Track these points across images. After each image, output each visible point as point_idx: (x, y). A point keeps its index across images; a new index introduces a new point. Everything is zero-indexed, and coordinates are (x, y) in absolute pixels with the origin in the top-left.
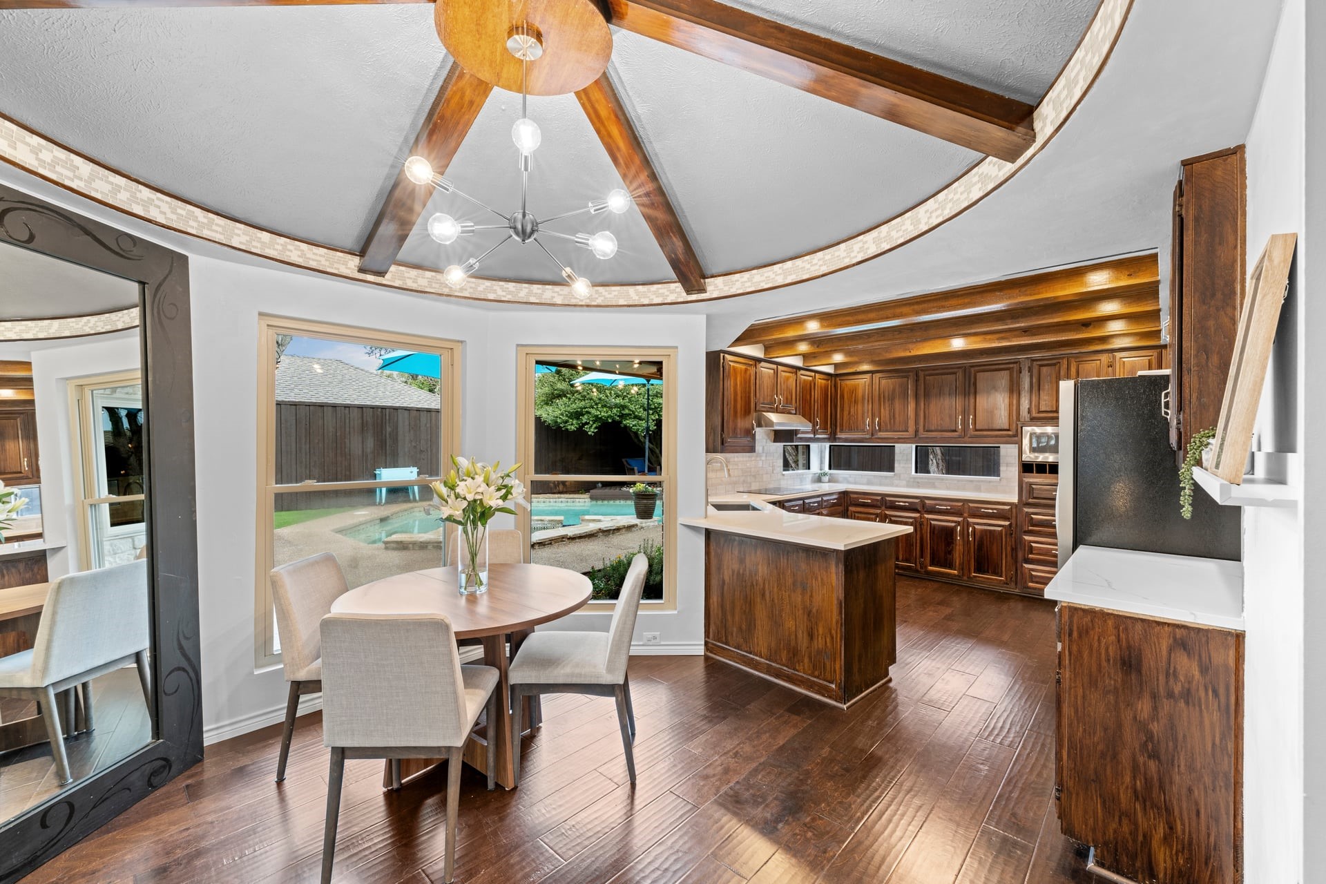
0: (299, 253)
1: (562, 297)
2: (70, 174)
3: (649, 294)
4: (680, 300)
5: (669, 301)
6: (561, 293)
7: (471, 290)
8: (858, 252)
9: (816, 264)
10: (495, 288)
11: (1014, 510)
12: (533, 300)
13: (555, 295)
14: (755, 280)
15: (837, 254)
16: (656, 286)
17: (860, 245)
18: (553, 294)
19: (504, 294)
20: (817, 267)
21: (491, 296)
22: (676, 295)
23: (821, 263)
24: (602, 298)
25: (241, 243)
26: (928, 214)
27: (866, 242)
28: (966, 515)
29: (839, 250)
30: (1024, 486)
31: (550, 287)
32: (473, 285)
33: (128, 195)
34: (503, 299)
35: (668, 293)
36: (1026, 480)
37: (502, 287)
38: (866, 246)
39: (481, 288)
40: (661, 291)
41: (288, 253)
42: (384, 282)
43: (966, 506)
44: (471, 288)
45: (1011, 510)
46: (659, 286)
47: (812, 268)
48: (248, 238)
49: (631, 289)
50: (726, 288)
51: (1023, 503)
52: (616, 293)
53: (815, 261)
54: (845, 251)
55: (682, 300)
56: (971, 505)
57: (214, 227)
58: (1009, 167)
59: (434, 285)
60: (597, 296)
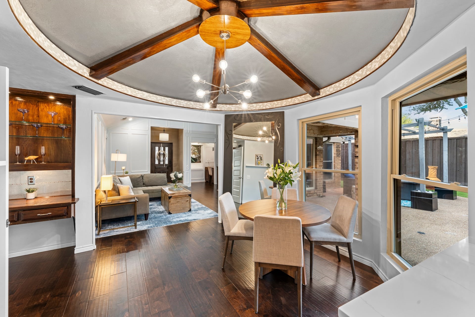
0: (298, 100)
2: (253, 108)
25: (284, 105)
33: (262, 106)
41: (295, 101)
48: (286, 102)
57: (279, 104)
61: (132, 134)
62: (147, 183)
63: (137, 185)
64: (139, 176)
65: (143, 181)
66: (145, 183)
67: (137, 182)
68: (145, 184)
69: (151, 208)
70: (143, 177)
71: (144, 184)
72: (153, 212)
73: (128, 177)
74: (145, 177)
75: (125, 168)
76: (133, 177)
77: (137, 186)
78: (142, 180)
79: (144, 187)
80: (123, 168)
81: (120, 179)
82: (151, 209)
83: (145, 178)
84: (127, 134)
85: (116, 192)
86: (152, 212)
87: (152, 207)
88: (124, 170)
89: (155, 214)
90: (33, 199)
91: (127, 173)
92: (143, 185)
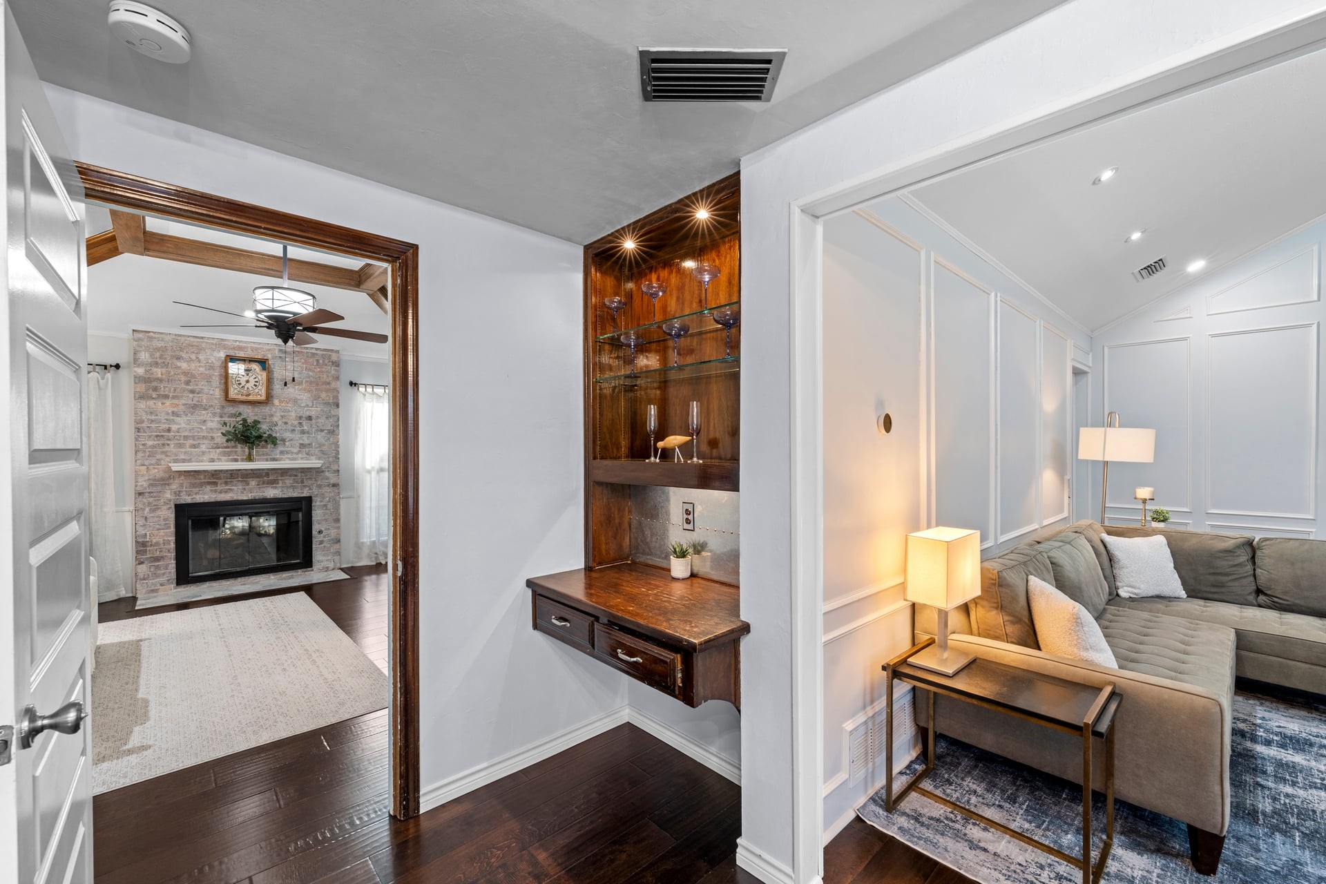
61: (1213, 336)
62: (1285, 593)
63: (1208, 589)
64: (1229, 544)
65: (1254, 576)
66: (1270, 589)
67: (1212, 571)
68: (1266, 595)
69: (1292, 768)
70: (1258, 553)
71: (1259, 591)
72: (1293, 820)
73: (1161, 539)
74: (1270, 557)
75: (1153, 493)
76: (1190, 544)
77: (1210, 596)
78: (1249, 567)
79: (1260, 606)
80: (1144, 492)
81: (1108, 546)
82: (1284, 780)
83: (1267, 560)
84: (1185, 339)
85: (1006, 618)
86: (1288, 809)
87: (1298, 759)
88: (1144, 501)
89: (1307, 856)
90: (683, 579)
91: (1160, 517)
92: (1251, 598)
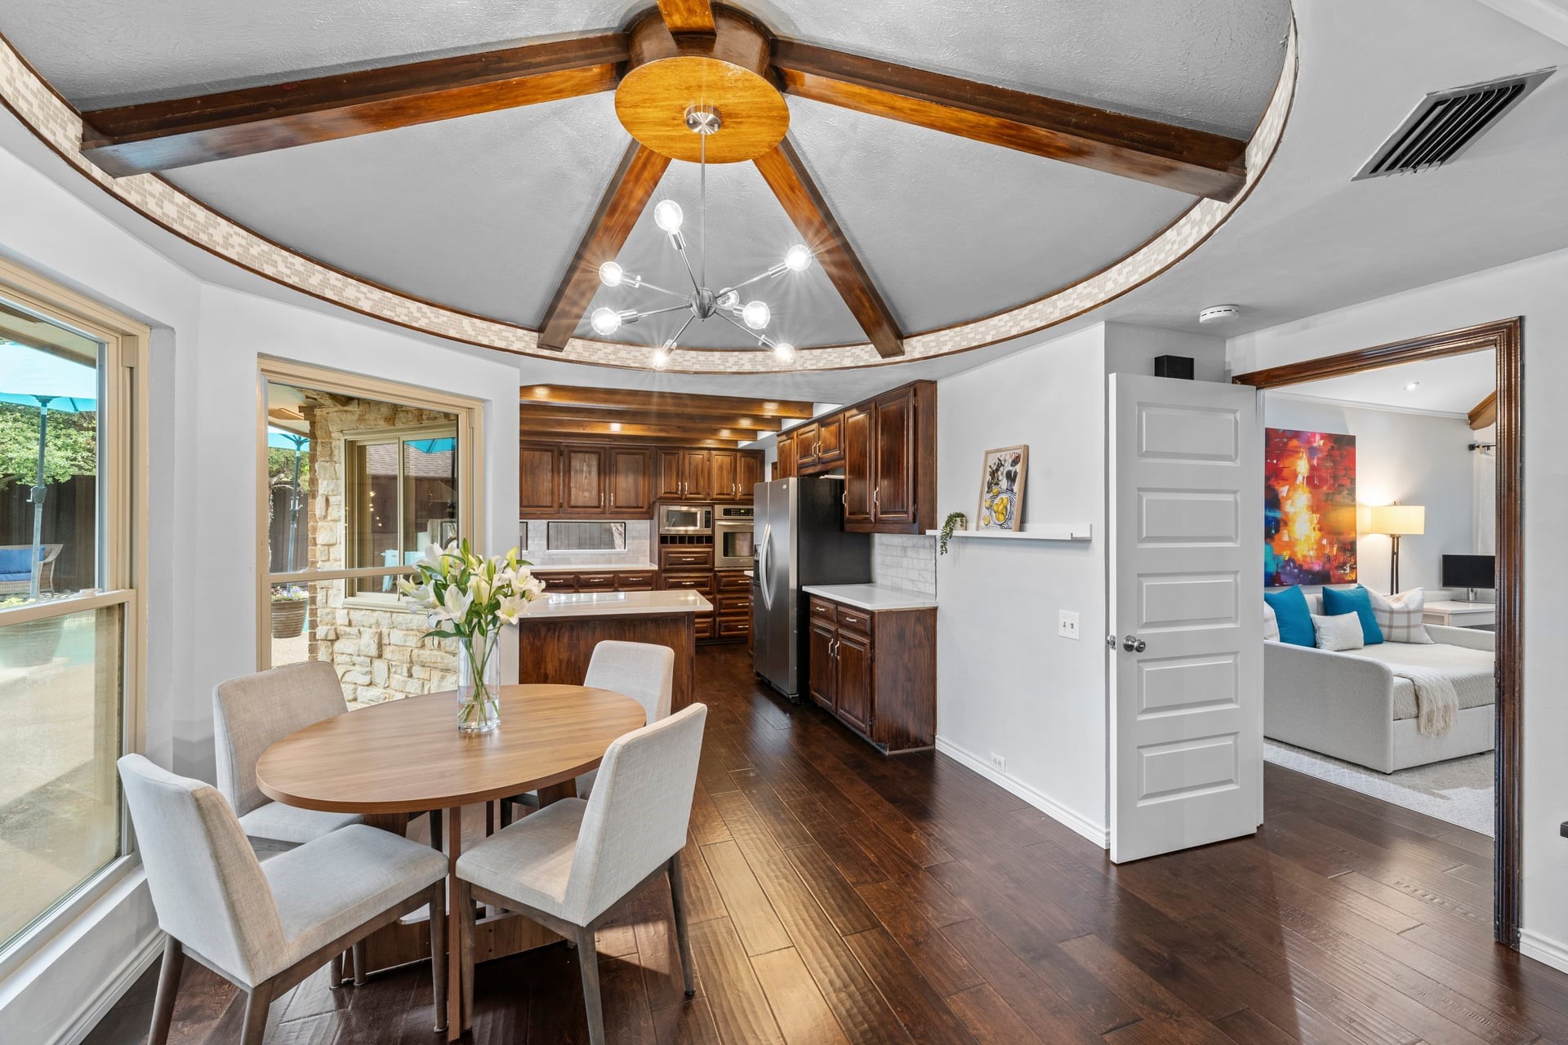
1: (371, 302)
3: (489, 333)
4: (528, 351)
5: (514, 348)
6: (369, 295)
7: (241, 250)
8: (733, 365)
9: (689, 361)
10: (275, 257)
11: (654, 577)
12: (329, 294)
13: (361, 296)
14: (620, 355)
15: (711, 359)
16: (498, 326)
17: (736, 359)
18: (359, 295)
19: (288, 272)
20: (690, 364)
21: (269, 271)
22: (524, 344)
23: (694, 361)
24: (427, 321)
26: (803, 360)
27: (741, 359)
28: (616, 585)
29: (714, 356)
30: (663, 554)
31: (354, 282)
32: (243, 242)
34: (286, 280)
35: (514, 339)
36: (664, 550)
37: (285, 260)
38: (741, 362)
39: (254, 251)
40: (504, 334)
42: (117, 190)
43: (616, 577)
44: (240, 245)
45: (652, 577)
46: (503, 327)
47: (684, 363)
49: (466, 320)
50: (586, 354)
51: (662, 570)
52: (445, 319)
53: (687, 358)
54: (719, 359)
55: (531, 352)
56: (621, 575)
58: (878, 359)
59: (186, 222)
60: (419, 315)
